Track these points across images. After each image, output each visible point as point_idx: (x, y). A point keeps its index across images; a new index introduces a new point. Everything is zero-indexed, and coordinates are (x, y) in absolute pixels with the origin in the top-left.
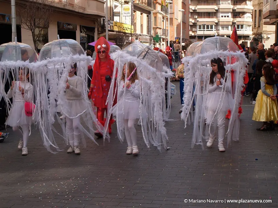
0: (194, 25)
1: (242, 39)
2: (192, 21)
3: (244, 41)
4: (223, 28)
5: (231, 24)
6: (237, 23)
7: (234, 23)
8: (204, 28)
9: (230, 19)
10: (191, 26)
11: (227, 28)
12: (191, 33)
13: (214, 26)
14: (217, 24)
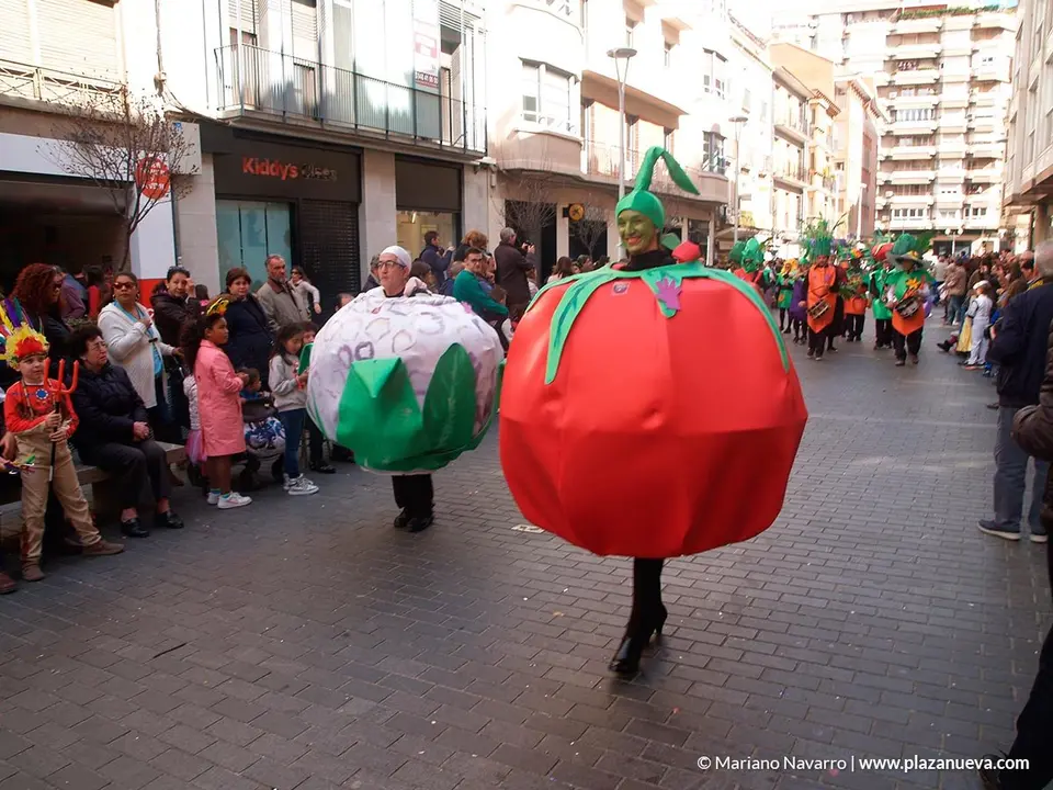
0: (886, 210)
1: (983, 235)
2: (880, 202)
3: (986, 239)
4: (943, 214)
5: (961, 207)
6: (973, 206)
7: (966, 205)
8: (905, 214)
9: (960, 197)
10: (879, 211)
11: (952, 213)
12: (879, 225)
13: (925, 212)
14: (932, 207)
